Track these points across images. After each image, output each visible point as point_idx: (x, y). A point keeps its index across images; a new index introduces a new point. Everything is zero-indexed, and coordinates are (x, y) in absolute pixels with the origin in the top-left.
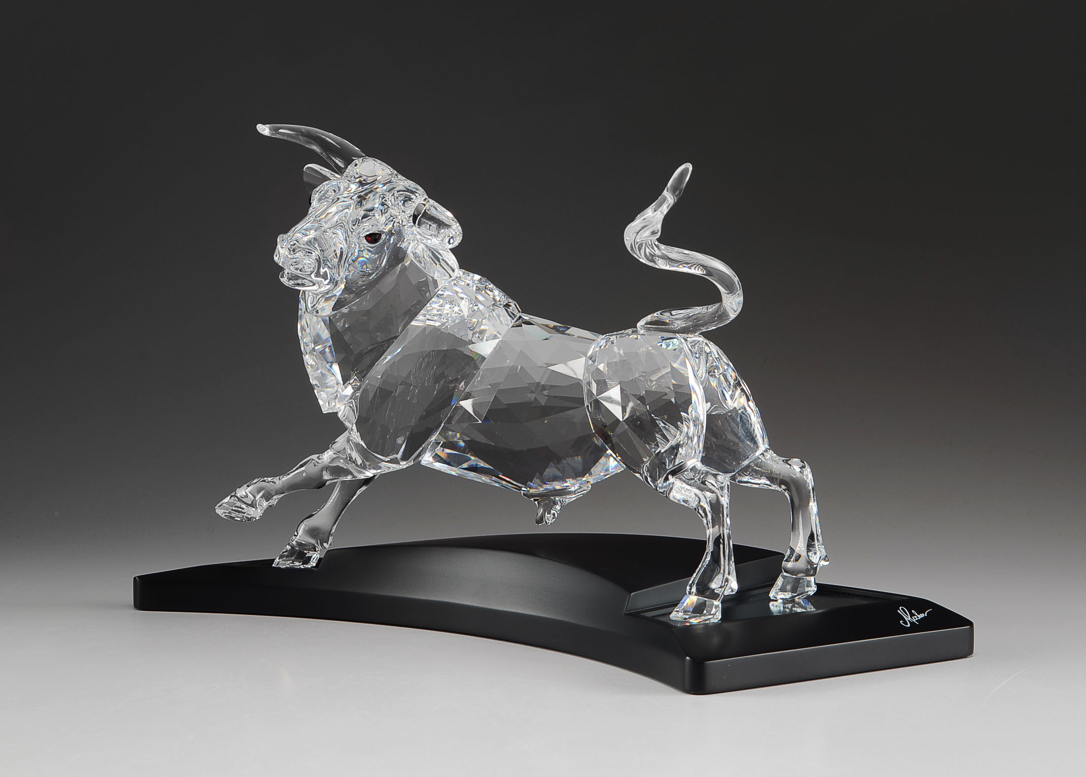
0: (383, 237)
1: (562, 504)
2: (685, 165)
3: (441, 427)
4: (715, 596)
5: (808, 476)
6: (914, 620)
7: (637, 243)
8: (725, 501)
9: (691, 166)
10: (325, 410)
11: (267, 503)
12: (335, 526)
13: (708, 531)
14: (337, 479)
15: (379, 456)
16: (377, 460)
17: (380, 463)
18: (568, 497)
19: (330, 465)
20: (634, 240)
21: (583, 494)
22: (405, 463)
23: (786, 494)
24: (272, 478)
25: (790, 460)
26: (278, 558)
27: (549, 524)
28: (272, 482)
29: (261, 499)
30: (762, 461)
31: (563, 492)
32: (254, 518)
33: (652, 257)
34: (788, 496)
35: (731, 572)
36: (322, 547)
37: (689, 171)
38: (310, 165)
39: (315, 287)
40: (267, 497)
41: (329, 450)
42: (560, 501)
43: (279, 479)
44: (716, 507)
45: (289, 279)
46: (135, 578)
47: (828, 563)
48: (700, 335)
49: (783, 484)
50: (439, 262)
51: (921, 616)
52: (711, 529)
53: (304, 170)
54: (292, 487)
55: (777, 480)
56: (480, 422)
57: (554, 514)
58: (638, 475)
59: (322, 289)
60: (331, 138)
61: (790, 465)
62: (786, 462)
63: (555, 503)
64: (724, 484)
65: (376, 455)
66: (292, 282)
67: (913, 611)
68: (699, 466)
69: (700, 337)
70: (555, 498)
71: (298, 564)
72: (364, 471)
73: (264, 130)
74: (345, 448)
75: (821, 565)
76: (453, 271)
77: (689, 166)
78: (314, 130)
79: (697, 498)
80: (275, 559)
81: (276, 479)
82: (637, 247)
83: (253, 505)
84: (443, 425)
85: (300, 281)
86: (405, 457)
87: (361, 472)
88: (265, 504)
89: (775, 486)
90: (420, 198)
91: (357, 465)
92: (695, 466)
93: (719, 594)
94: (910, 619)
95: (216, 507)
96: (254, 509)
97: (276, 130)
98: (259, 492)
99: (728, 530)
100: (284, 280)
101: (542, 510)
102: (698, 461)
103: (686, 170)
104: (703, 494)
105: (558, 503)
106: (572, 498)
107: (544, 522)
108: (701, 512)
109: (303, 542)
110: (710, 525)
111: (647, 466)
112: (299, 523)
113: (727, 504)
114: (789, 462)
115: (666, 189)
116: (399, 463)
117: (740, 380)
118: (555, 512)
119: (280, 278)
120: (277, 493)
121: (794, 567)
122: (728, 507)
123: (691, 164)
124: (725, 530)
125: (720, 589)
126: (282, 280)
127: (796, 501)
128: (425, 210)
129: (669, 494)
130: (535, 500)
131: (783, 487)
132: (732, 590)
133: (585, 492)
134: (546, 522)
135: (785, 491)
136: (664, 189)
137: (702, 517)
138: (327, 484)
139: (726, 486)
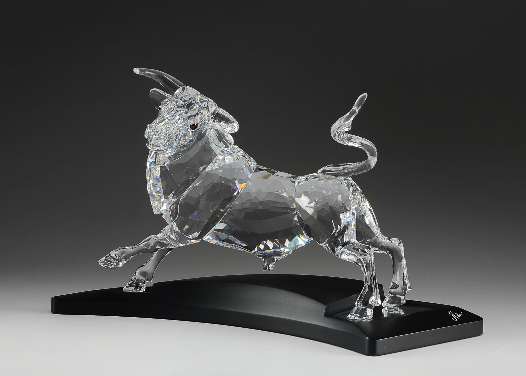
0: (198, 126)
2: (364, 94)
4: (370, 307)
5: (402, 248)
6: (458, 318)
8: (372, 259)
9: (367, 94)
10: (155, 212)
12: (155, 271)
13: (365, 275)
14: (163, 248)
15: (187, 236)
17: (188, 240)
18: (280, 256)
19: (161, 240)
20: (336, 131)
24: (129, 247)
25: (391, 239)
26: (126, 287)
28: (129, 249)
29: (123, 258)
30: (378, 239)
31: (278, 254)
32: (118, 267)
33: (342, 140)
34: (391, 256)
35: (378, 294)
36: (149, 281)
37: (366, 96)
38: (154, 89)
40: (127, 257)
41: (161, 233)
42: (276, 259)
46: (52, 298)
47: (411, 289)
51: (460, 315)
52: (366, 273)
53: (150, 91)
54: (138, 251)
55: (384, 248)
61: (391, 241)
62: (389, 239)
65: (185, 236)
67: (455, 313)
69: (350, 178)
70: (273, 257)
71: (136, 290)
72: (179, 243)
73: (137, 71)
77: (366, 95)
78: (158, 71)
80: (123, 287)
81: (131, 247)
83: (119, 261)
87: (176, 244)
89: (383, 251)
91: (174, 240)
92: (354, 242)
93: (373, 306)
94: (455, 317)
95: (99, 262)
97: (143, 71)
98: (122, 254)
101: (266, 263)
102: (355, 239)
103: (364, 97)
108: (359, 264)
109: (139, 279)
110: (366, 271)
111: (327, 241)
112: (137, 269)
113: (374, 261)
114: (390, 240)
119: (147, 146)
121: (395, 291)
125: (373, 303)
127: (396, 259)
128: (217, 113)
131: (388, 251)
132: (379, 303)
133: (289, 254)
134: (269, 269)
135: (389, 254)
137: (361, 267)
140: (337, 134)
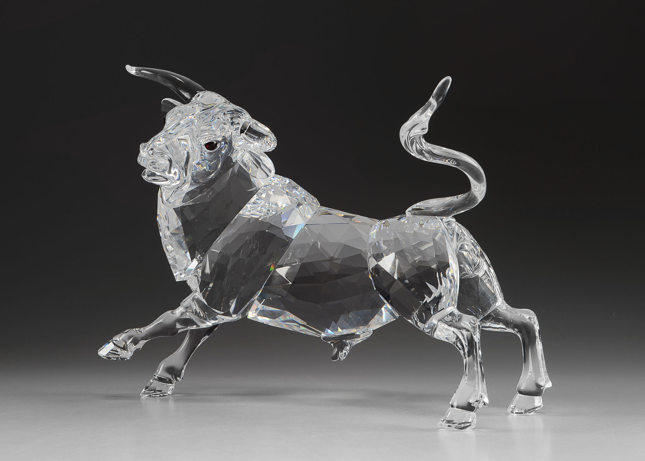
0: (218, 145)
1: (351, 345)
2: (446, 77)
3: (263, 288)
7: (410, 138)
8: (477, 338)
9: (451, 78)
10: (178, 280)
11: (135, 347)
12: (186, 365)
13: (465, 360)
14: (186, 328)
15: (216, 311)
16: (214, 313)
17: (217, 315)
18: (356, 340)
19: (181, 317)
20: (407, 136)
21: (367, 337)
22: (235, 316)
23: (519, 335)
24: (139, 329)
26: (144, 389)
27: (342, 360)
28: (140, 331)
29: (131, 343)
30: (499, 311)
31: (352, 336)
32: (126, 358)
33: (420, 152)
34: (520, 337)
35: (484, 390)
36: (176, 380)
37: (449, 82)
38: (166, 99)
39: (168, 182)
40: (135, 342)
41: (180, 307)
42: (350, 343)
43: (144, 329)
44: (471, 341)
45: (149, 176)
48: (452, 218)
49: (515, 328)
50: (260, 166)
52: (467, 358)
53: (162, 102)
54: (153, 334)
55: (511, 325)
56: (290, 283)
57: (345, 353)
58: (410, 321)
59: (174, 184)
60: (179, 77)
63: (346, 345)
64: (476, 325)
65: (214, 310)
66: (150, 178)
68: (456, 312)
69: (453, 218)
70: (346, 341)
71: (159, 393)
72: (205, 321)
74: (191, 305)
75: (546, 388)
76: (270, 172)
77: (450, 78)
79: (455, 335)
81: (142, 329)
82: (409, 142)
83: (124, 348)
84: (263, 286)
85: (156, 178)
86: (236, 312)
87: (204, 323)
88: (133, 348)
89: (509, 329)
90: (246, 118)
91: (200, 317)
92: (453, 311)
93: (475, 407)
95: (99, 351)
96: (126, 352)
97: (140, 71)
98: (129, 338)
99: (480, 359)
100: (145, 177)
101: (336, 350)
102: (455, 308)
103: (447, 81)
104: (460, 332)
105: (348, 345)
106: (358, 341)
107: (338, 359)
108: (459, 345)
109: (162, 377)
110: (467, 356)
111: (416, 313)
112: (159, 361)
113: (479, 340)
115: (431, 97)
116: (232, 316)
117: (483, 252)
118: (346, 351)
119: (142, 176)
120: (143, 339)
121: (526, 389)
122: (480, 342)
123: (450, 76)
124: (478, 359)
125: (476, 402)
126: (143, 177)
127: (527, 341)
128: (250, 126)
129: (434, 333)
130: (331, 343)
131: (516, 330)
132: (484, 403)
133: (369, 336)
134: (340, 358)
135: (518, 333)
136: (430, 97)
137: (460, 349)
138: (179, 332)
139: (478, 326)
140: (409, 140)
